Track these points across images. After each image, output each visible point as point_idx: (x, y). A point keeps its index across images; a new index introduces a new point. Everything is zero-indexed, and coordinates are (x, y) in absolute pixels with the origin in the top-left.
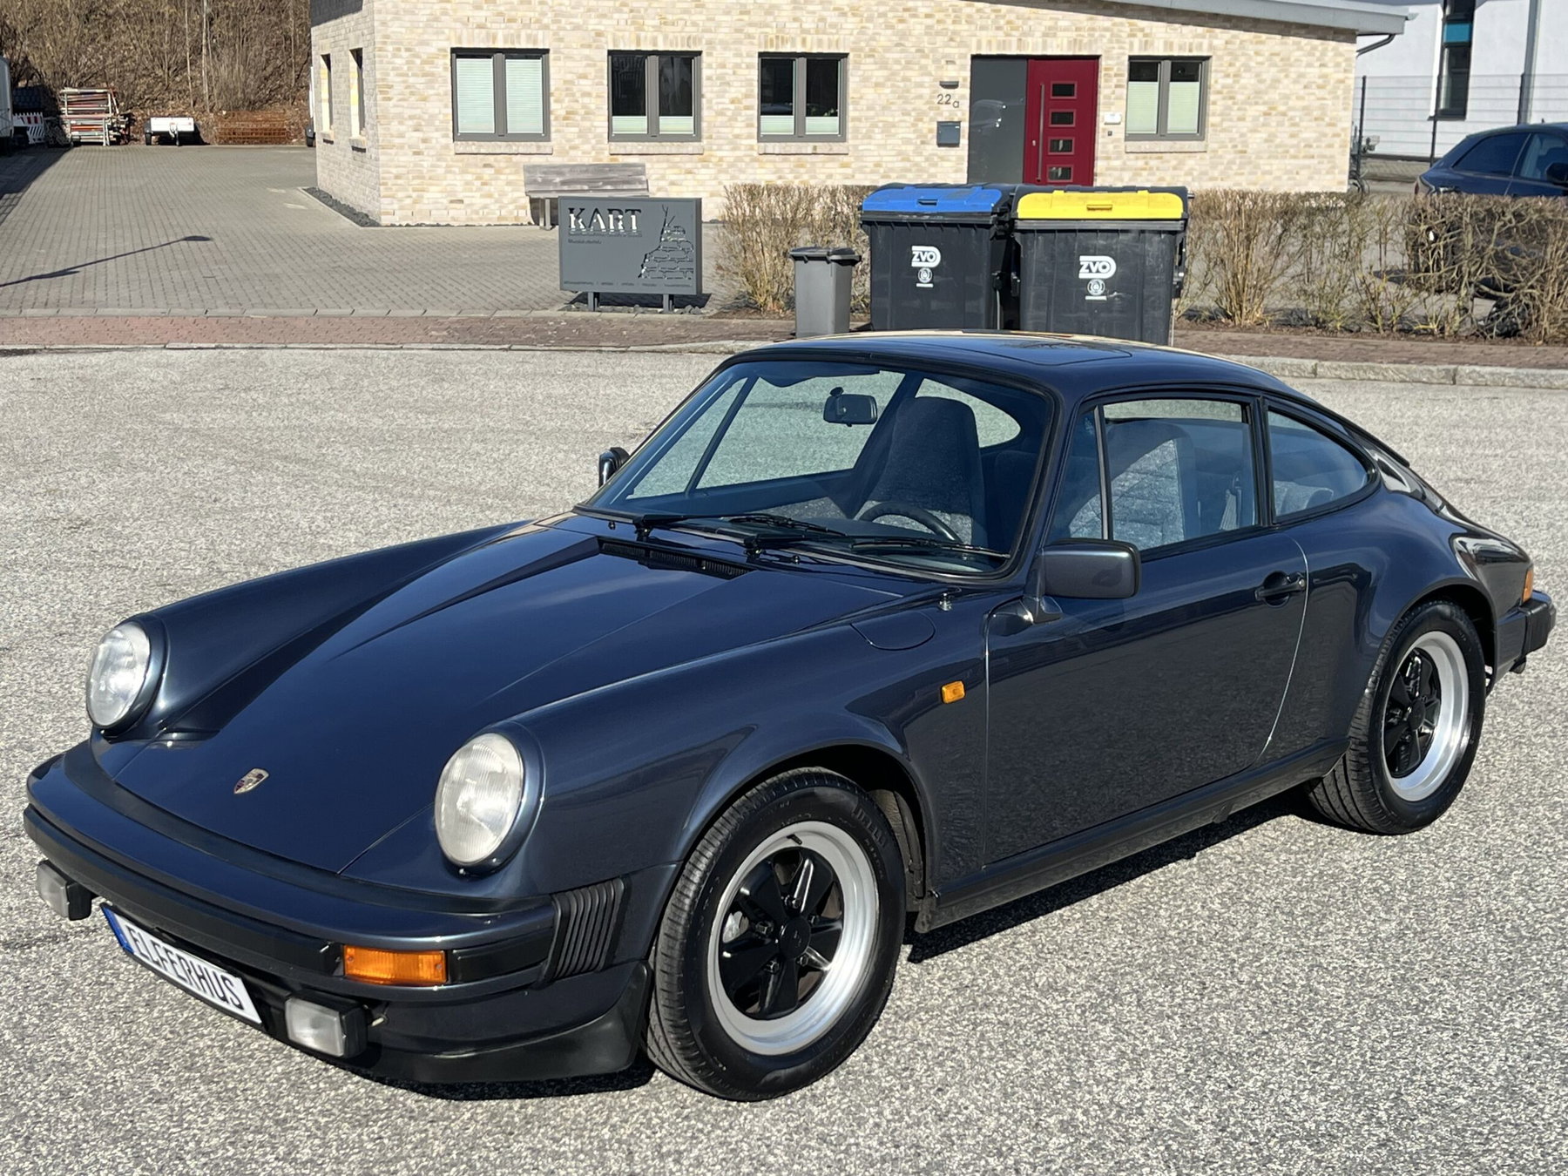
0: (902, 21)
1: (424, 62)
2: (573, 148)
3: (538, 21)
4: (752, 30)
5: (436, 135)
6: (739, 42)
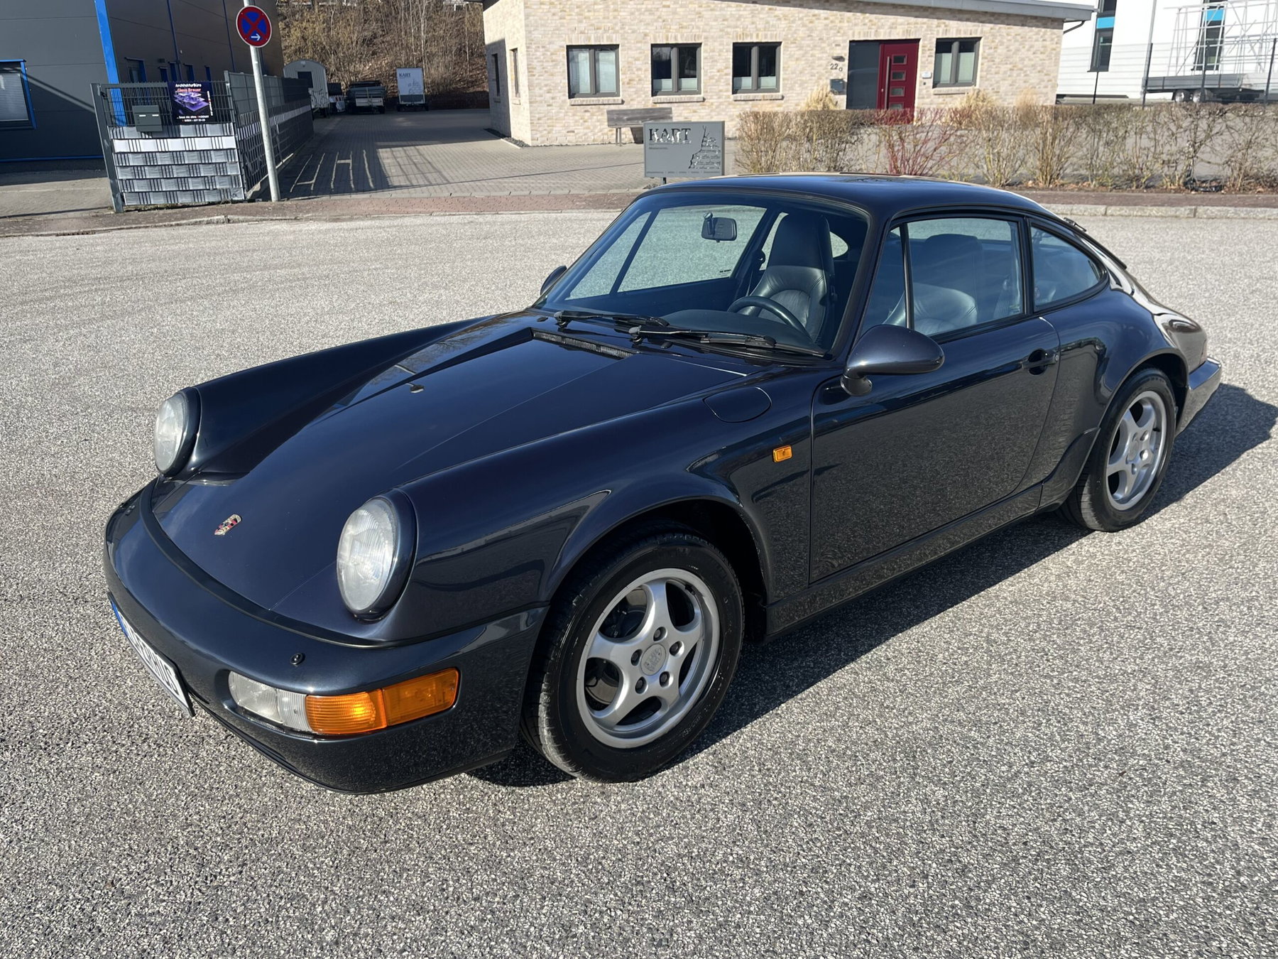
0: (811, 22)
1: (552, 54)
2: (632, 100)
3: (612, 29)
4: (729, 30)
5: (559, 95)
6: (721, 37)
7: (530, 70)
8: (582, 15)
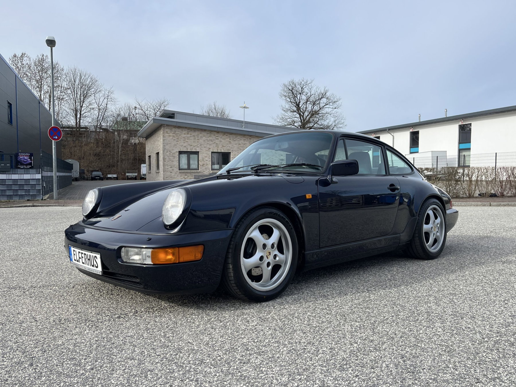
1: (173, 154)
2: (204, 171)
3: (197, 146)
4: (241, 148)
5: (175, 169)
6: (238, 150)
7: (164, 159)
8: (185, 140)
